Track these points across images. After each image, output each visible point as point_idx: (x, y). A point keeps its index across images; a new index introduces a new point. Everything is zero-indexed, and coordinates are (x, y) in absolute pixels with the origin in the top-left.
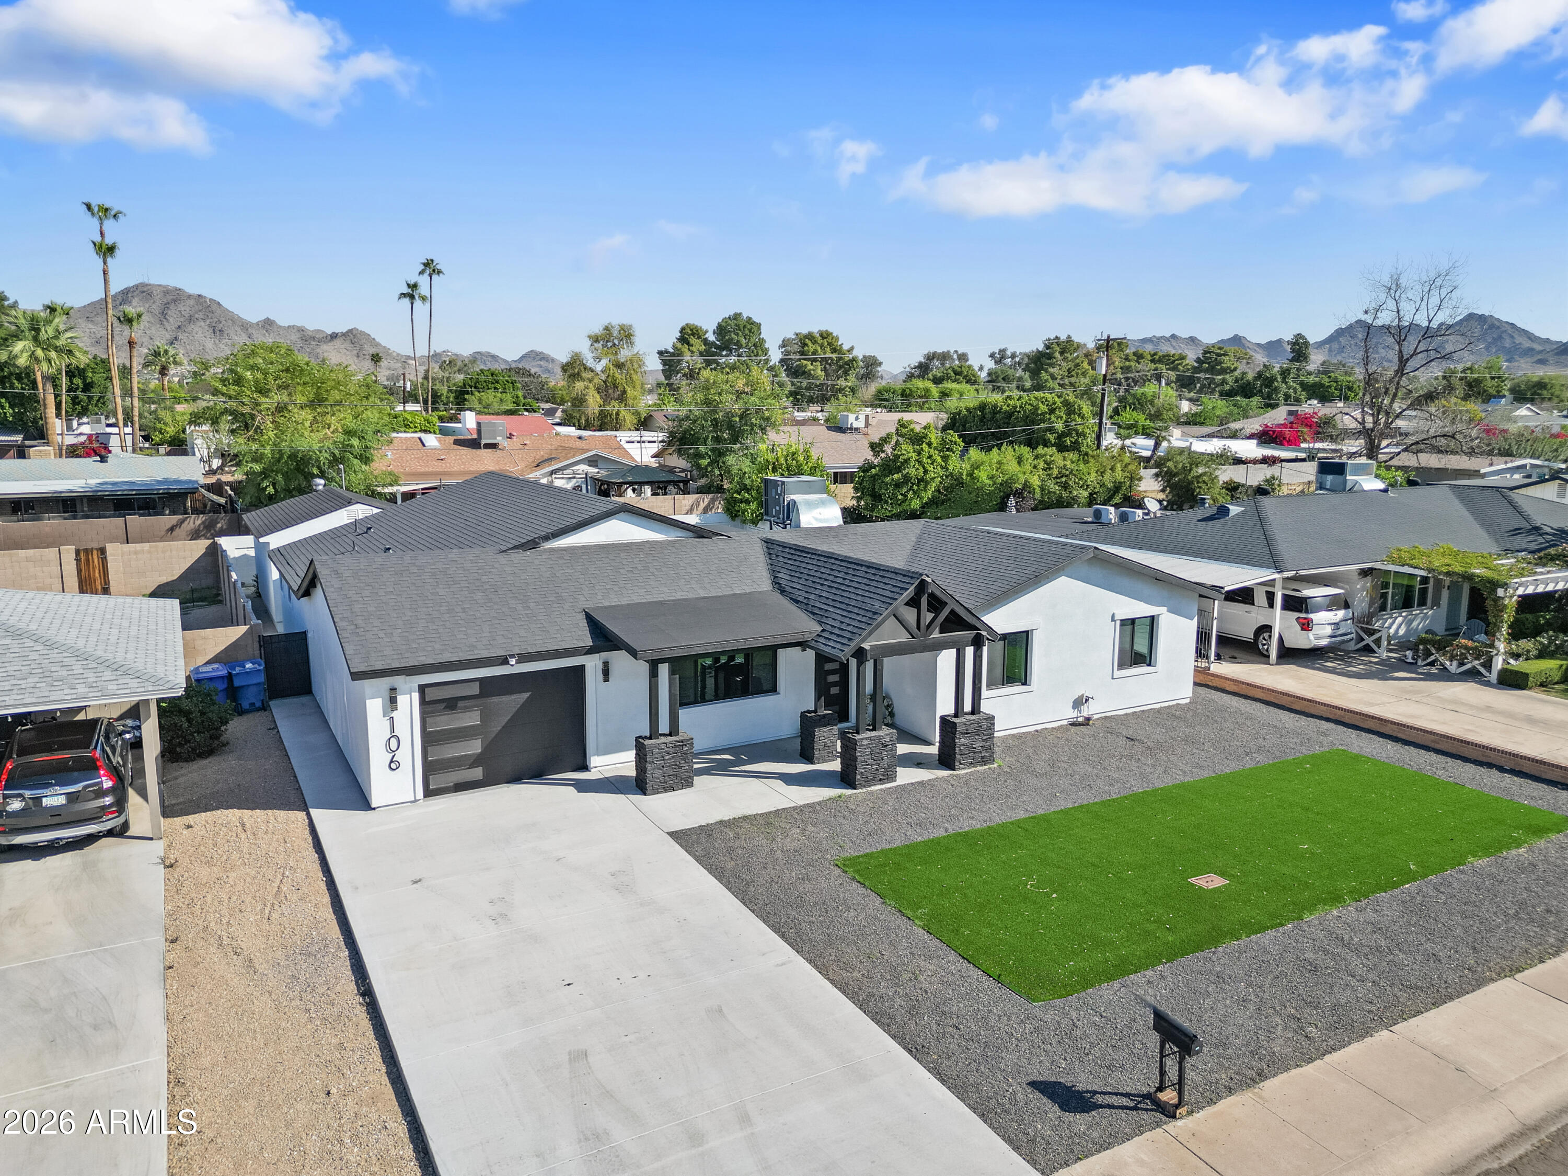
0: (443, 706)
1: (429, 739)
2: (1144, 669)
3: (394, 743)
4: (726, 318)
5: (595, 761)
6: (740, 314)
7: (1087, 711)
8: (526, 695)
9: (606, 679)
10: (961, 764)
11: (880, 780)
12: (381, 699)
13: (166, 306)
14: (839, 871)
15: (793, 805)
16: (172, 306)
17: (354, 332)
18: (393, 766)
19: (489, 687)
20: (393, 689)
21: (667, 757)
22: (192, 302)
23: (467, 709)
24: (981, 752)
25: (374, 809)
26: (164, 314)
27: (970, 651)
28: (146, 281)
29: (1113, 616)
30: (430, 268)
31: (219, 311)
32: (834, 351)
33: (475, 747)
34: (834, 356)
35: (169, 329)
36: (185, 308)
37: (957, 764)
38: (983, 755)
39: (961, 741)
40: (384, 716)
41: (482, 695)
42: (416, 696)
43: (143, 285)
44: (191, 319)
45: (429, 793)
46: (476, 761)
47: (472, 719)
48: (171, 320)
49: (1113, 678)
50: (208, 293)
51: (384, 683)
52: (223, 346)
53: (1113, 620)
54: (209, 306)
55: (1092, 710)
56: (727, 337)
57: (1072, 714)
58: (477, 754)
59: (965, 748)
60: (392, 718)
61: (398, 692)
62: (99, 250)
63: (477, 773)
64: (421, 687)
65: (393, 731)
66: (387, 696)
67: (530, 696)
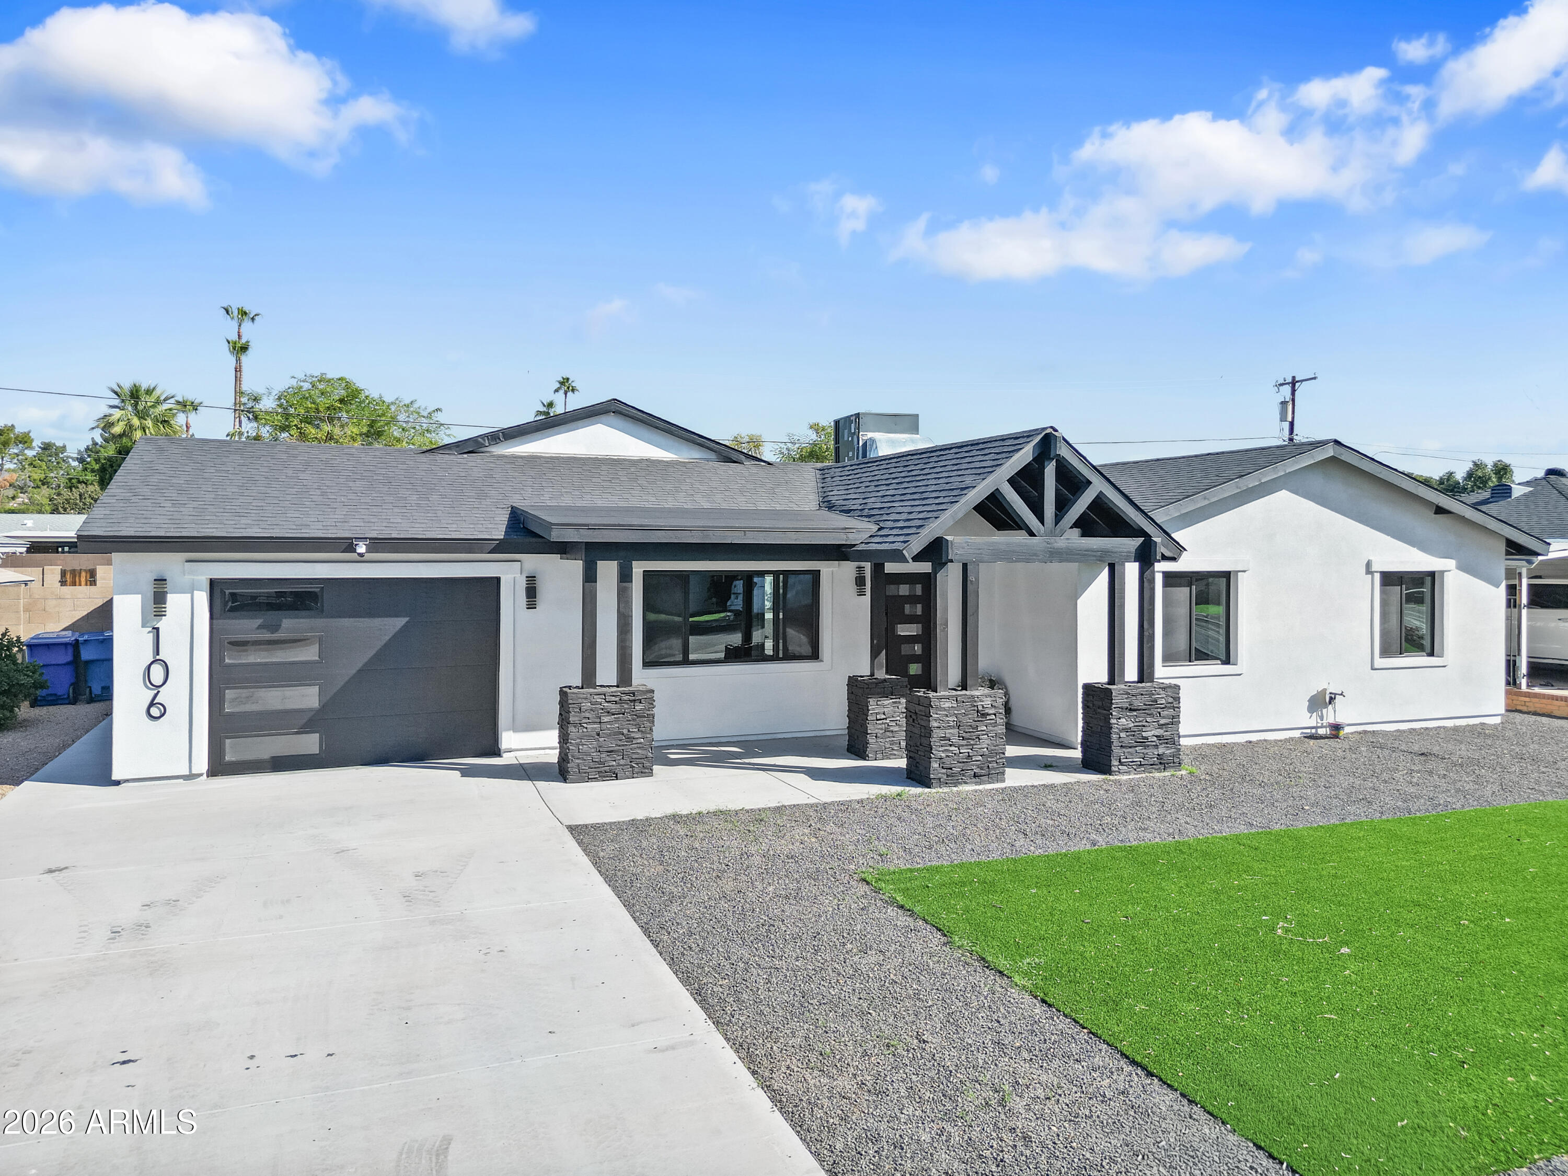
1: (224, 677)
2: (1422, 660)
3: (157, 674)
5: (508, 739)
7: (1330, 716)
8: (401, 622)
9: (531, 605)
10: (1121, 763)
11: (975, 776)
12: (140, 596)
14: (866, 888)
15: (812, 801)
18: (155, 712)
20: (160, 579)
21: (605, 719)
24: (1156, 746)
25: (117, 783)
27: (1132, 570)
29: (1368, 565)
33: (307, 698)
37: (1115, 762)
38: (1161, 751)
39: (1120, 722)
40: (143, 626)
42: (202, 598)
45: (219, 767)
46: (308, 722)
49: (1373, 669)
51: (146, 570)
53: (1369, 570)
55: (1341, 713)
57: (1309, 720)
58: (310, 710)
59: (1127, 736)
60: (157, 629)
61: (169, 586)
62: (234, 349)
63: (310, 743)
64: (213, 583)
65: (157, 652)
66: (150, 590)
67: (406, 626)
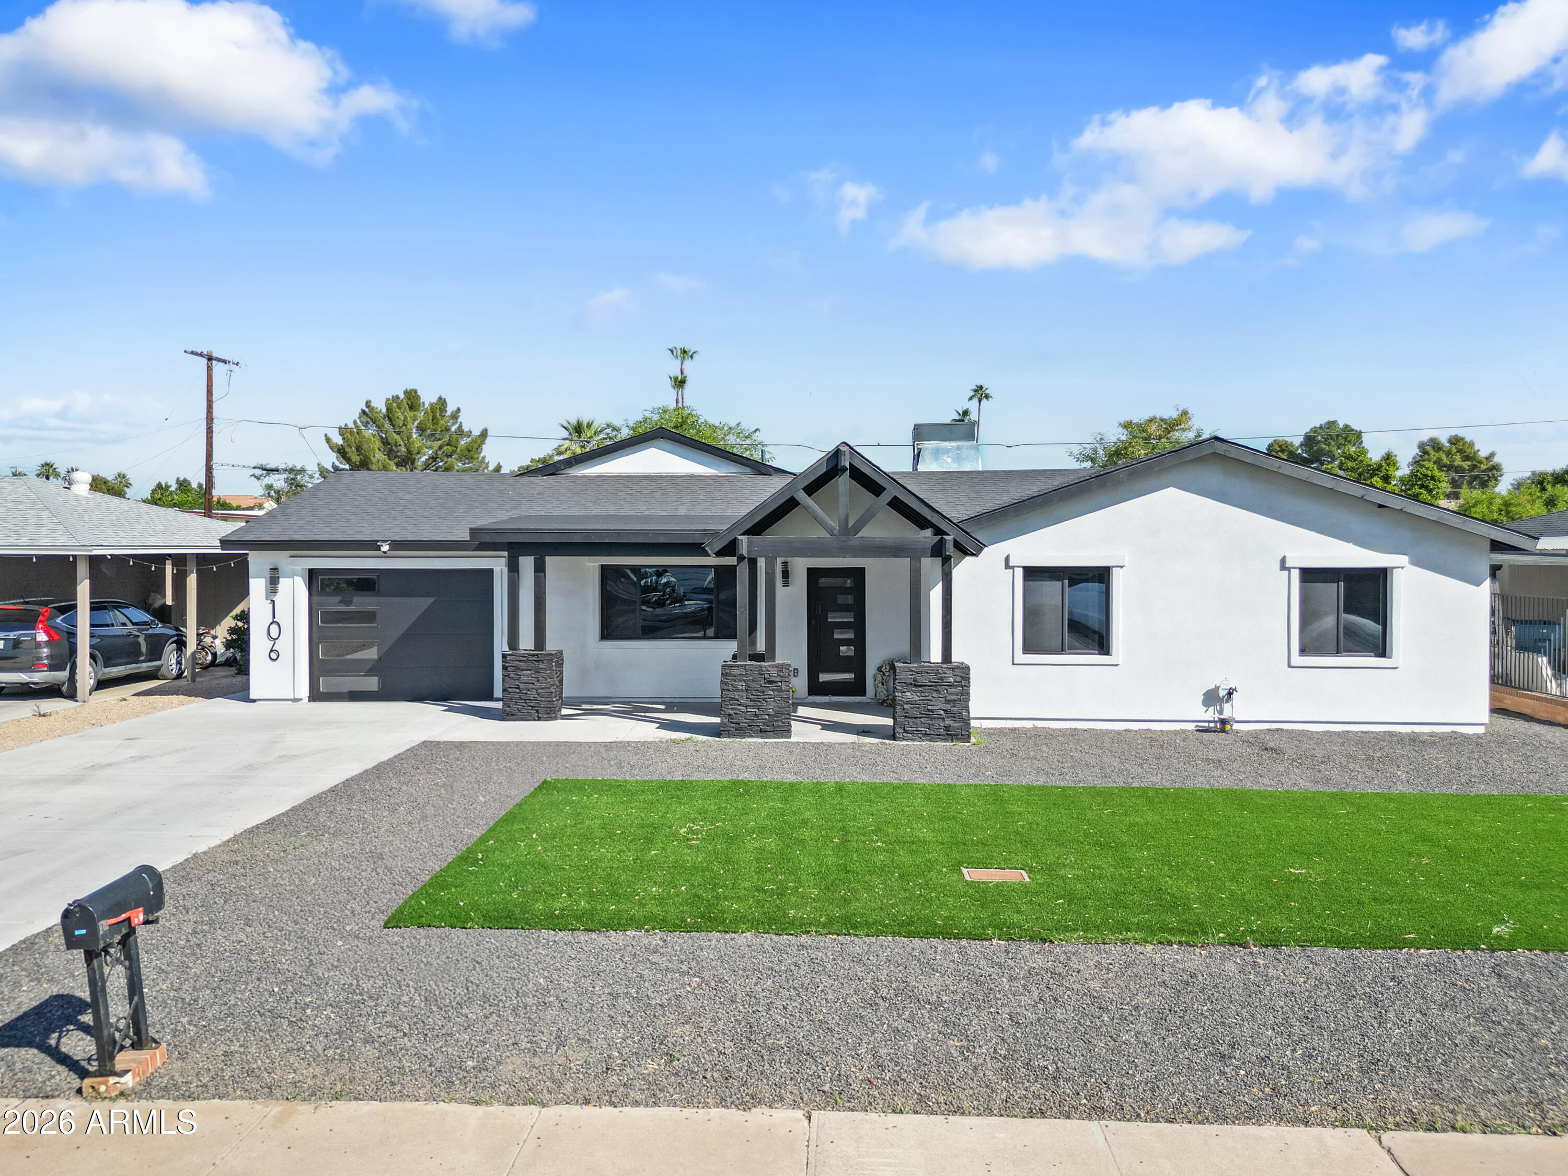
1: (318, 633)
2: (1368, 660)
4: (1315, 427)
6: (1334, 422)
7: (1224, 711)
8: (427, 600)
10: (906, 731)
11: (761, 731)
12: (264, 578)
18: (274, 656)
20: (275, 564)
24: (943, 719)
25: (254, 701)
29: (1283, 561)
30: (980, 393)
32: (1467, 458)
33: (370, 653)
34: (1466, 465)
37: (899, 730)
38: (948, 724)
39: (906, 696)
40: (266, 598)
42: (303, 582)
45: (316, 695)
46: (373, 669)
49: (1290, 668)
51: (267, 562)
53: (1283, 566)
55: (1233, 709)
56: (1315, 448)
57: (1203, 714)
58: (373, 660)
59: (912, 708)
60: (274, 601)
61: (280, 574)
62: (675, 382)
63: (372, 683)
64: (311, 572)
65: (274, 617)
66: (268, 575)
67: (434, 602)
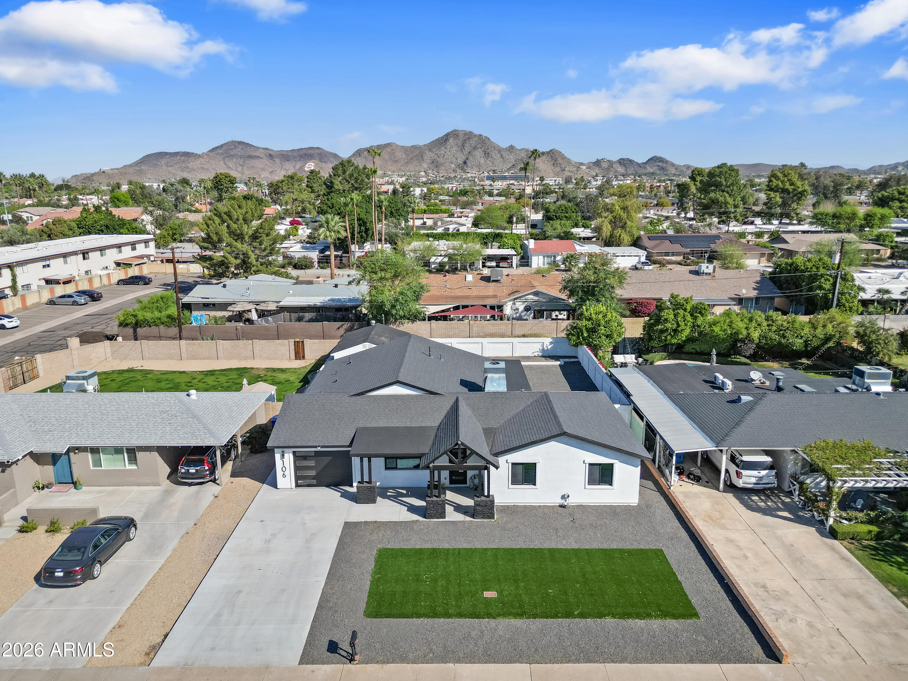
0: (302, 458)
1: (297, 468)
3: (284, 469)
8: (331, 458)
13: (465, 141)
14: (375, 553)
16: (467, 142)
17: (553, 151)
18: (285, 476)
19: (318, 454)
20: (283, 452)
22: (476, 139)
23: (309, 460)
25: (279, 488)
26: (463, 146)
28: (457, 129)
29: (584, 461)
31: (488, 143)
33: (313, 473)
35: (465, 153)
36: (473, 142)
39: (477, 508)
41: (315, 456)
42: (291, 454)
43: (455, 131)
44: (475, 148)
45: (297, 485)
46: (314, 478)
47: (312, 463)
48: (466, 149)
50: (484, 134)
51: (281, 450)
52: (488, 162)
53: (584, 463)
54: (484, 140)
58: (314, 475)
59: (479, 511)
60: (283, 460)
61: (285, 455)
63: (314, 482)
64: (294, 453)
65: (284, 465)
66: (281, 455)
